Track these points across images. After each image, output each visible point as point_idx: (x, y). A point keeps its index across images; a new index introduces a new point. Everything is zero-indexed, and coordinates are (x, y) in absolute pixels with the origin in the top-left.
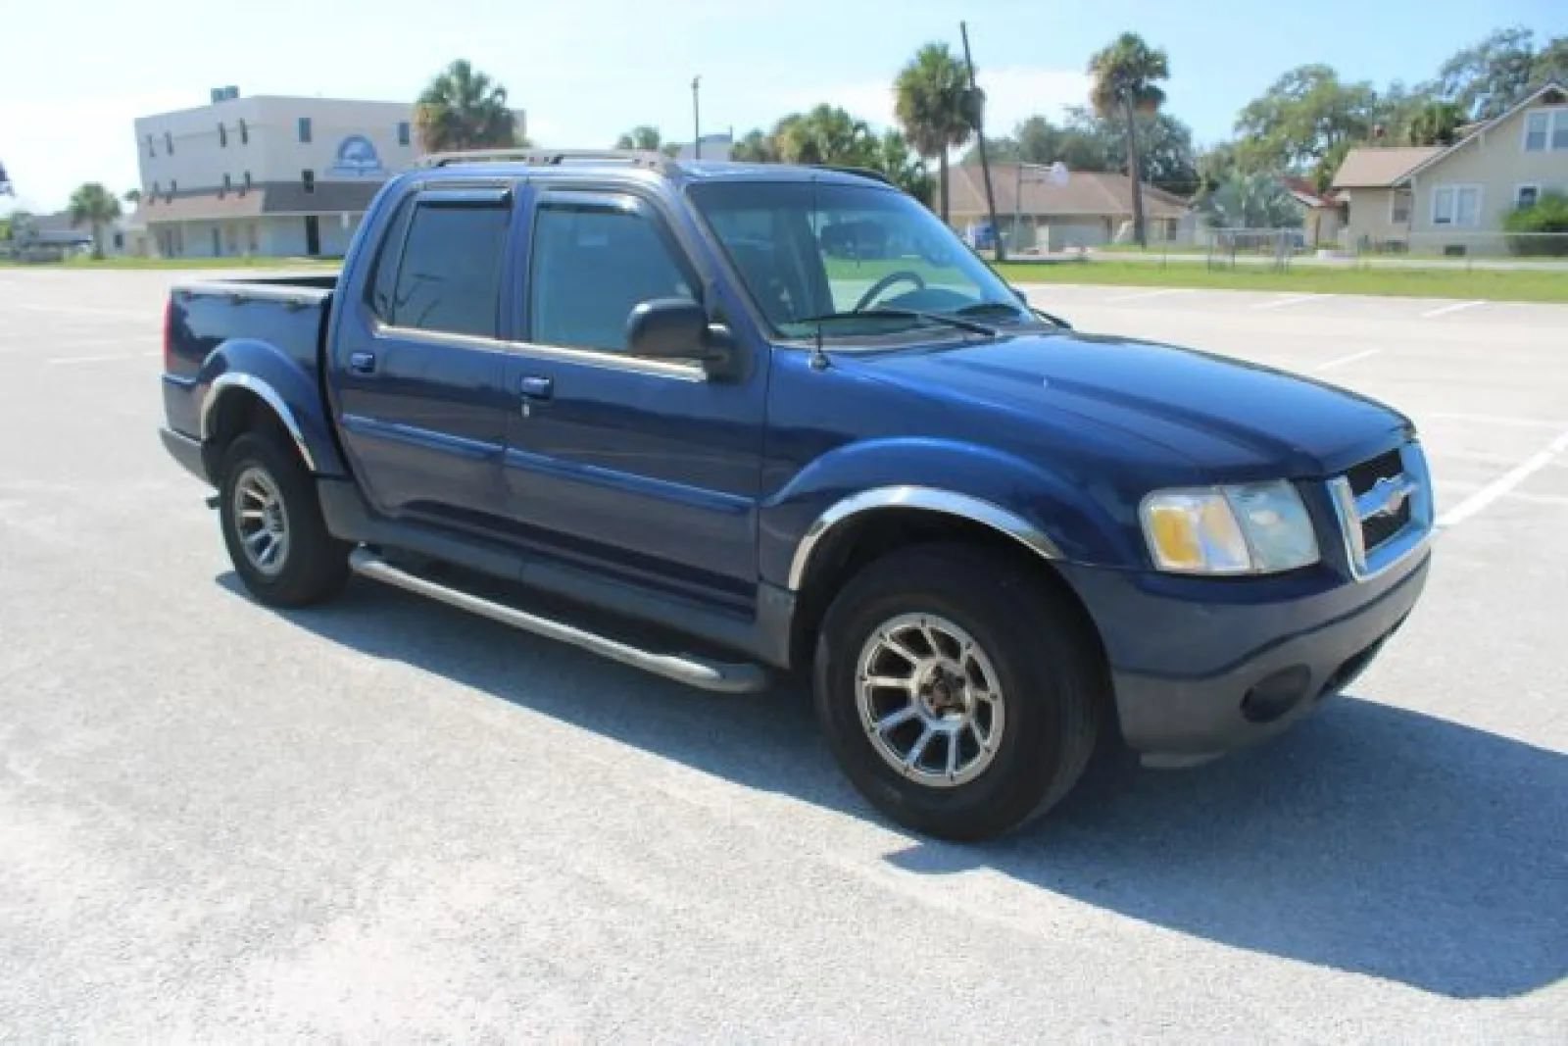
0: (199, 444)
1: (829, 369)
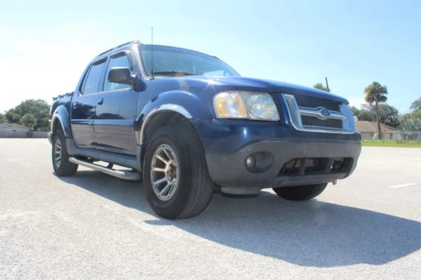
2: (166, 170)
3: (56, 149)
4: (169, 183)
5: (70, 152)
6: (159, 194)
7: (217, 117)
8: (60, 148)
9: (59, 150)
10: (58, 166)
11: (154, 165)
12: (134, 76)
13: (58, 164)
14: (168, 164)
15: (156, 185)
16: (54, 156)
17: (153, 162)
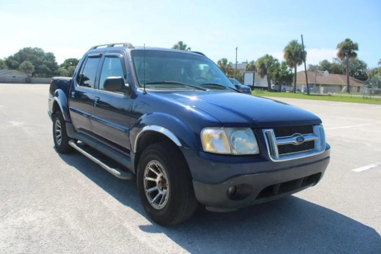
0: (51, 114)
1: (146, 95)
2: (157, 180)
3: (56, 127)
4: (160, 192)
5: (69, 135)
6: (152, 201)
7: (204, 150)
8: (60, 127)
9: (59, 129)
10: (59, 144)
11: (146, 175)
12: (127, 85)
13: (59, 142)
14: (159, 176)
15: (148, 193)
16: (55, 134)
17: (146, 172)
